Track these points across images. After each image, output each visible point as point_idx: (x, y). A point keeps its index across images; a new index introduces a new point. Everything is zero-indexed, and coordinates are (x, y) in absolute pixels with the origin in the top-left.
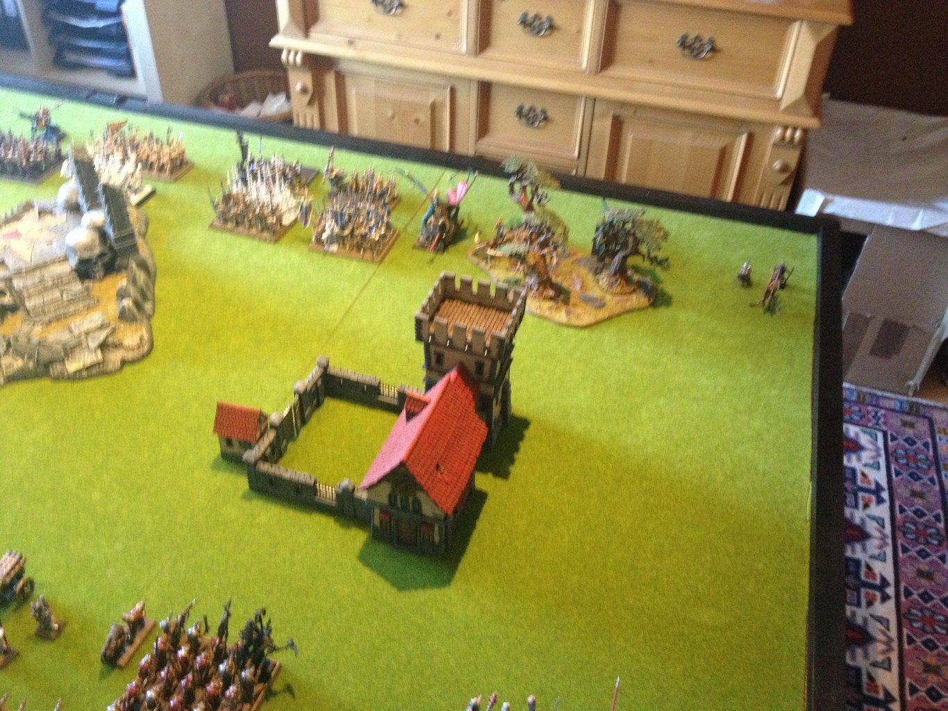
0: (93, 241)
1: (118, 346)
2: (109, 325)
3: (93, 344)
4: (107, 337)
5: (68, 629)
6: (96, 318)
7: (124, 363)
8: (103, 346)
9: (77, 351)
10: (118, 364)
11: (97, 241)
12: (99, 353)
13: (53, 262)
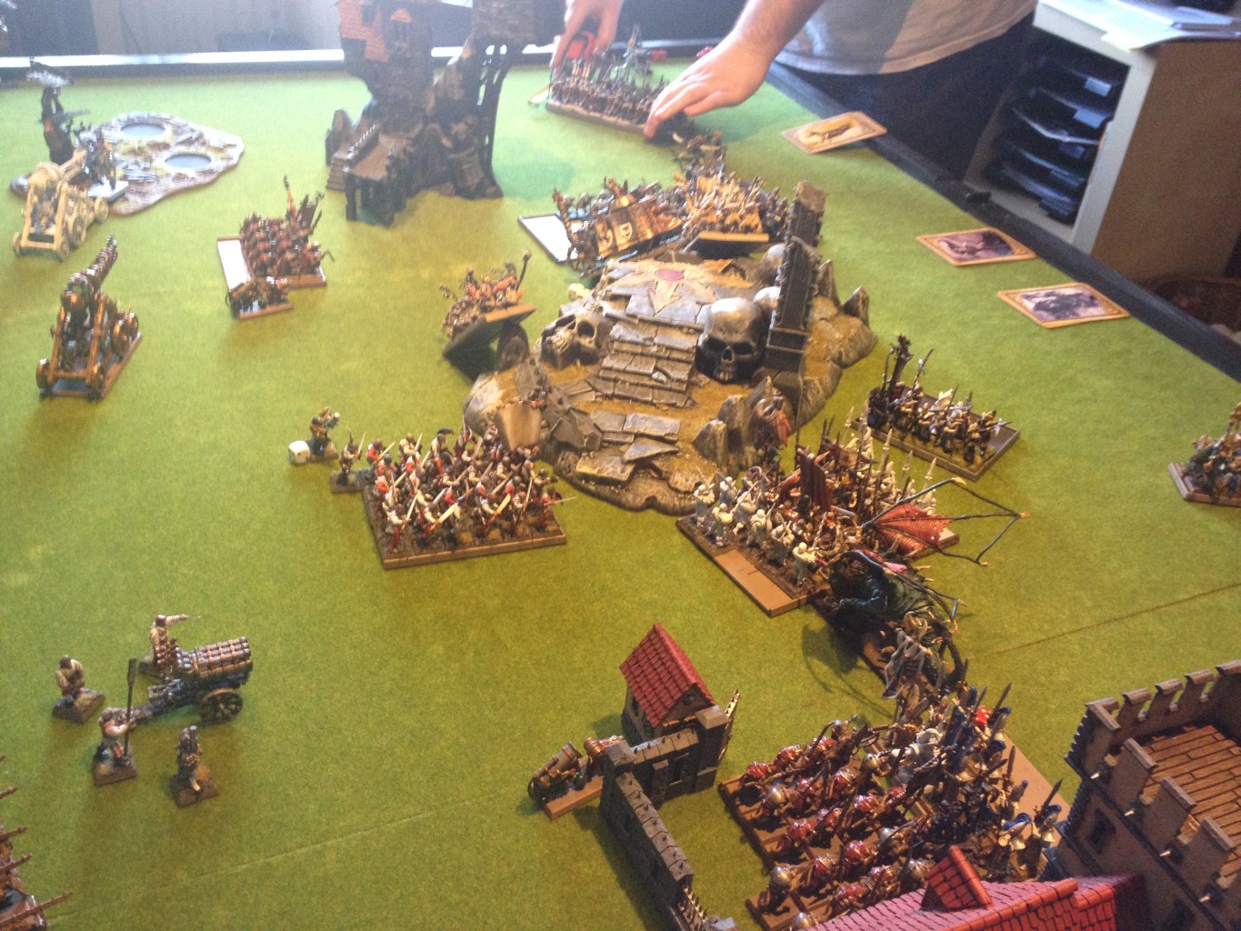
0: (741, 321)
1: (662, 477)
2: (672, 443)
3: (632, 453)
4: (658, 455)
5: (207, 804)
6: (667, 424)
7: (652, 504)
8: (643, 465)
9: (609, 451)
10: (640, 501)
11: (747, 324)
12: (629, 469)
13: (680, 327)
